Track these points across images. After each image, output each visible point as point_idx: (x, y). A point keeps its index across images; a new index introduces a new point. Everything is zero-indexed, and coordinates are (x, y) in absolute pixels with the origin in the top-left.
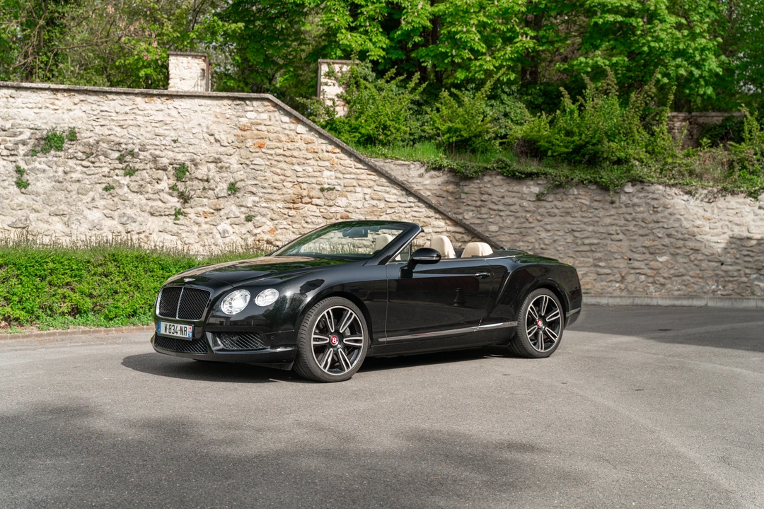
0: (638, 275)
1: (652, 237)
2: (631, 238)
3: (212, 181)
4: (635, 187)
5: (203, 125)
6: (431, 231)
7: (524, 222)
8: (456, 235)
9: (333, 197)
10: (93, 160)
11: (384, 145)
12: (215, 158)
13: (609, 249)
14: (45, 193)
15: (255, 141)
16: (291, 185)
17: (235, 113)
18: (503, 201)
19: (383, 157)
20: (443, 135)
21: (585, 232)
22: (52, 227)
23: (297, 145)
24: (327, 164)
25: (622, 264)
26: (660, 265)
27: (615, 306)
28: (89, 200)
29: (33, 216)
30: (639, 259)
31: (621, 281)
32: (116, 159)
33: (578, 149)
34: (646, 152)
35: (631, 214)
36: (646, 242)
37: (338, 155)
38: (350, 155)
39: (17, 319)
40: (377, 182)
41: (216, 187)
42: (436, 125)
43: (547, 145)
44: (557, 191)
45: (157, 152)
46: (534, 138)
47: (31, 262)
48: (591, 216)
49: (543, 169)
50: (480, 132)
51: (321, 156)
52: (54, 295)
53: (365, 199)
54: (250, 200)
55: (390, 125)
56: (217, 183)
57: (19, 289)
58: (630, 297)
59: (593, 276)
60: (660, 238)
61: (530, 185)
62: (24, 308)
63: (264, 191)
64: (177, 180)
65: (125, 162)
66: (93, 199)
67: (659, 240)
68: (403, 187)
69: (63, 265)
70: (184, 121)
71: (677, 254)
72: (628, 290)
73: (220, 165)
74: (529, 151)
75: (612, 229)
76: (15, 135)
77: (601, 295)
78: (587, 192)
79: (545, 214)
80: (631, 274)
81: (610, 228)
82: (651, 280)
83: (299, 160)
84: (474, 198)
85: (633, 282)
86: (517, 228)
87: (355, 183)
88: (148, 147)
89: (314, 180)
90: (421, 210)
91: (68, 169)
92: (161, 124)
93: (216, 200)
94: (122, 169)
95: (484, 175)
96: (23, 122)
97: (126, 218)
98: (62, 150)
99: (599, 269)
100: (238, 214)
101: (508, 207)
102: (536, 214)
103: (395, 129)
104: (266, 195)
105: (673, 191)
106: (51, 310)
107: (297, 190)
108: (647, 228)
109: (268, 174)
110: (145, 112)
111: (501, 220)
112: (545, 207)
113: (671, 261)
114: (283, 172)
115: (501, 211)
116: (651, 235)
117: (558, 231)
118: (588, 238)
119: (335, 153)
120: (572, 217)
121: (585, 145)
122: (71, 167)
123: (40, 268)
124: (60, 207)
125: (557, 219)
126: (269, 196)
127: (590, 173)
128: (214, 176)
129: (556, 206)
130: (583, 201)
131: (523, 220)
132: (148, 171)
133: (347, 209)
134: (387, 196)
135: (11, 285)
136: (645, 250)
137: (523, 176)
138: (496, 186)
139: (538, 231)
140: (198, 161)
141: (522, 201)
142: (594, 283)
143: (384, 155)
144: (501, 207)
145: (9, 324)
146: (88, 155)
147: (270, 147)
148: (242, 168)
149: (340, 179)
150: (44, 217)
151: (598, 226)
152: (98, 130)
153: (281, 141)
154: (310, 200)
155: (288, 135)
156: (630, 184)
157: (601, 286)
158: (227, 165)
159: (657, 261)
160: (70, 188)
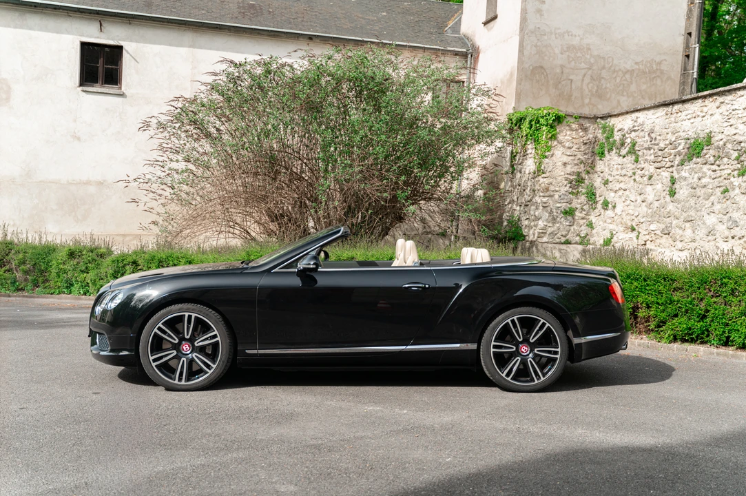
10: (719, 163)
14: (684, 200)
28: (711, 203)
29: (675, 222)
32: (736, 159)
65: (741, 161)
66: (713, 204)
76: (676, 147)
91: (700, 175)
94: (738, 169)
96: (683, 134)
97: (731, 223)
98: (701, 157)
122: (703, 173)
124: (691, 213)
146: (717, 159)
150: (681, 223)
152: (727, 131)
160: (699, 194)
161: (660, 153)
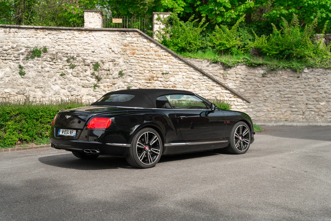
0: (311, 112)
1: (317, 93)
2: (307, 94)
3: (111, 70)
4: (309, 70)
5: (106, 44)
6: (215, 93)
7: (257, 87)
8: (227, 94)
9: (168, 77)
10: (55, 61)
11: (190, 52)
12: (112, 60)
13: (297, 99)
14: (33, 78)
15: (131, 51)
16: (148, 71)
17: (121, 38)
18: (246, 77)
19: (189, 57)
20: (217, 46)
21: (285, 92)
22: (36, 94)
23: (151, 53)
24: (165, 61)
25: (303, 106)
26: (321, 107)
27: (300, 126)
28: (53, 80)
29: (27, 88)
30: (311, 104)
31: (303, 114)
32: (66, 61)
33: (281, 52)
34: (313, 53)
35: (307, 83)
36: (315, 96)
37: (170, 57)
38: (176, 57)
39: (25, 140)
40: (189, 70)
41: (113, 73)
42: (214, 42)
43: (266, 50)
44: (272, 72)
45: (85, 57)
46: (260, 47)
47: (32, 112)
48: (288, 84)
49: (265, 62)
50: (235, 45)
51: (162, 58)
52: (43, 128)
53: (183, 78)
54: (129, 79)
55: (192, 42)
56: (113, 71)
57: (26, 125)
58: (307, 122)
59: (290, 112)
60: (321, 94)
61: (259, 70)
62: (29, 134)
63: (136, 75)
64: (95, 70)
65: (70, 62)
66: (55, 80)
67: (321, 95)
68: (201, 72)
69: (47, 113)
70: (97, 42)
71: (329, 101)
72: (306, 119)
73: (114, 63)
74: (258, 54)
75: (298, 90)
76: (18, 50)
77: (293, 121)
78: (286, 73)
79: (266, 83)
80: (307, 111)
81: (297, 89)
82: (317, 114)
83: (152, 60)
84: (232, 76)
85: (308, 115)
86: (253, 90)
87: (178, 70)
88: (80, 55)
89: (159, 69)
90: (209, 83)
91: (43, 66)
92: (87, 44)
93: (113, 79)
94: (69, 65)
95: (237, 65)
96: (22, 44)
97: (71, 89)
98: (40, 57)
99: (292, 109)
100: (123, 86)
101: (249, 80)
102: (262, 84)
103: (195, 44)
104: (136, 77)
105: (327, 71)
106: (41, 135)
107: (151, 74)
108: (315, 89)
109: (137, 67)
110: (79, 38)
111: (245, 87)
112: (266, 80)
113: (326, 105)
114: (144, 66)
115: (245, 82)
116: (317, 92)
117: (273, 91)
118: (287, 94)
119: (168, 56)
120: (279, 84)
121: (285, 50)
122: (44, 65)
123: (36, 115)
124: (40, 84)
125: (272, 85)
126: (138, 77)
127: (287, 63)
128: (112, 68)
129: (271, 79)
130: (284, 77)
131: (256, 86)
132: (81, 66)
133: (175, 83)
134: (193, 76)
135: (23, 124)
136: (314, 100)
137: (256, 65)
138: (243, 70)
139: (263, 91)
140: (104, 61)
141: (255, 77)
142: (290, 116)
143: (190, 56)
144: (246, 80)
145: (22, 142)
146: (53, 59)
147: (138, 54)
148: (125, 64)
149: (171, 68)
150: (33, 89)
151: (291, 88)
152: (57, 47)
153: (143, 51)
154: (157, 79)
155: (146, 48)
156: (306, 68)
157: (293, 117)
158: (118, 63)
159: (320, 104)
160: (44, 75)
161: (5, 52)
